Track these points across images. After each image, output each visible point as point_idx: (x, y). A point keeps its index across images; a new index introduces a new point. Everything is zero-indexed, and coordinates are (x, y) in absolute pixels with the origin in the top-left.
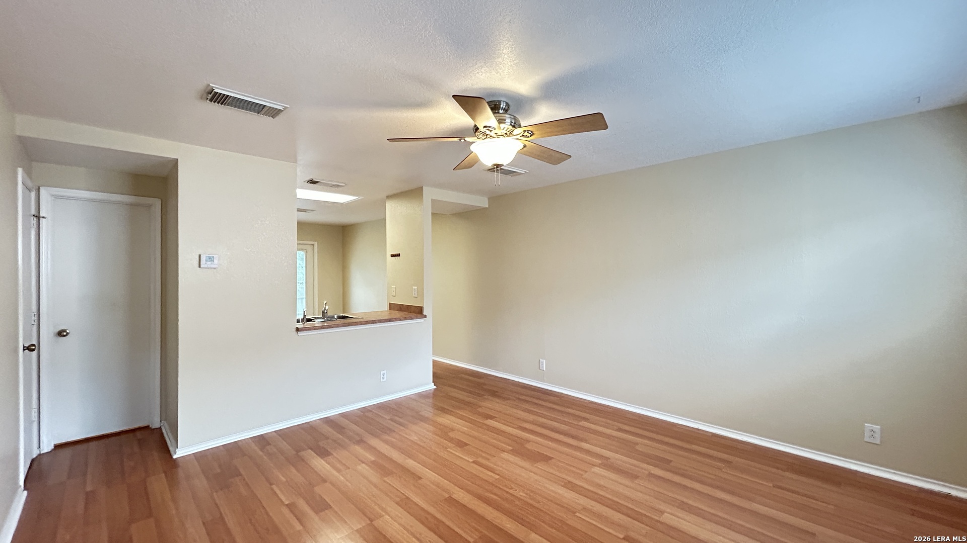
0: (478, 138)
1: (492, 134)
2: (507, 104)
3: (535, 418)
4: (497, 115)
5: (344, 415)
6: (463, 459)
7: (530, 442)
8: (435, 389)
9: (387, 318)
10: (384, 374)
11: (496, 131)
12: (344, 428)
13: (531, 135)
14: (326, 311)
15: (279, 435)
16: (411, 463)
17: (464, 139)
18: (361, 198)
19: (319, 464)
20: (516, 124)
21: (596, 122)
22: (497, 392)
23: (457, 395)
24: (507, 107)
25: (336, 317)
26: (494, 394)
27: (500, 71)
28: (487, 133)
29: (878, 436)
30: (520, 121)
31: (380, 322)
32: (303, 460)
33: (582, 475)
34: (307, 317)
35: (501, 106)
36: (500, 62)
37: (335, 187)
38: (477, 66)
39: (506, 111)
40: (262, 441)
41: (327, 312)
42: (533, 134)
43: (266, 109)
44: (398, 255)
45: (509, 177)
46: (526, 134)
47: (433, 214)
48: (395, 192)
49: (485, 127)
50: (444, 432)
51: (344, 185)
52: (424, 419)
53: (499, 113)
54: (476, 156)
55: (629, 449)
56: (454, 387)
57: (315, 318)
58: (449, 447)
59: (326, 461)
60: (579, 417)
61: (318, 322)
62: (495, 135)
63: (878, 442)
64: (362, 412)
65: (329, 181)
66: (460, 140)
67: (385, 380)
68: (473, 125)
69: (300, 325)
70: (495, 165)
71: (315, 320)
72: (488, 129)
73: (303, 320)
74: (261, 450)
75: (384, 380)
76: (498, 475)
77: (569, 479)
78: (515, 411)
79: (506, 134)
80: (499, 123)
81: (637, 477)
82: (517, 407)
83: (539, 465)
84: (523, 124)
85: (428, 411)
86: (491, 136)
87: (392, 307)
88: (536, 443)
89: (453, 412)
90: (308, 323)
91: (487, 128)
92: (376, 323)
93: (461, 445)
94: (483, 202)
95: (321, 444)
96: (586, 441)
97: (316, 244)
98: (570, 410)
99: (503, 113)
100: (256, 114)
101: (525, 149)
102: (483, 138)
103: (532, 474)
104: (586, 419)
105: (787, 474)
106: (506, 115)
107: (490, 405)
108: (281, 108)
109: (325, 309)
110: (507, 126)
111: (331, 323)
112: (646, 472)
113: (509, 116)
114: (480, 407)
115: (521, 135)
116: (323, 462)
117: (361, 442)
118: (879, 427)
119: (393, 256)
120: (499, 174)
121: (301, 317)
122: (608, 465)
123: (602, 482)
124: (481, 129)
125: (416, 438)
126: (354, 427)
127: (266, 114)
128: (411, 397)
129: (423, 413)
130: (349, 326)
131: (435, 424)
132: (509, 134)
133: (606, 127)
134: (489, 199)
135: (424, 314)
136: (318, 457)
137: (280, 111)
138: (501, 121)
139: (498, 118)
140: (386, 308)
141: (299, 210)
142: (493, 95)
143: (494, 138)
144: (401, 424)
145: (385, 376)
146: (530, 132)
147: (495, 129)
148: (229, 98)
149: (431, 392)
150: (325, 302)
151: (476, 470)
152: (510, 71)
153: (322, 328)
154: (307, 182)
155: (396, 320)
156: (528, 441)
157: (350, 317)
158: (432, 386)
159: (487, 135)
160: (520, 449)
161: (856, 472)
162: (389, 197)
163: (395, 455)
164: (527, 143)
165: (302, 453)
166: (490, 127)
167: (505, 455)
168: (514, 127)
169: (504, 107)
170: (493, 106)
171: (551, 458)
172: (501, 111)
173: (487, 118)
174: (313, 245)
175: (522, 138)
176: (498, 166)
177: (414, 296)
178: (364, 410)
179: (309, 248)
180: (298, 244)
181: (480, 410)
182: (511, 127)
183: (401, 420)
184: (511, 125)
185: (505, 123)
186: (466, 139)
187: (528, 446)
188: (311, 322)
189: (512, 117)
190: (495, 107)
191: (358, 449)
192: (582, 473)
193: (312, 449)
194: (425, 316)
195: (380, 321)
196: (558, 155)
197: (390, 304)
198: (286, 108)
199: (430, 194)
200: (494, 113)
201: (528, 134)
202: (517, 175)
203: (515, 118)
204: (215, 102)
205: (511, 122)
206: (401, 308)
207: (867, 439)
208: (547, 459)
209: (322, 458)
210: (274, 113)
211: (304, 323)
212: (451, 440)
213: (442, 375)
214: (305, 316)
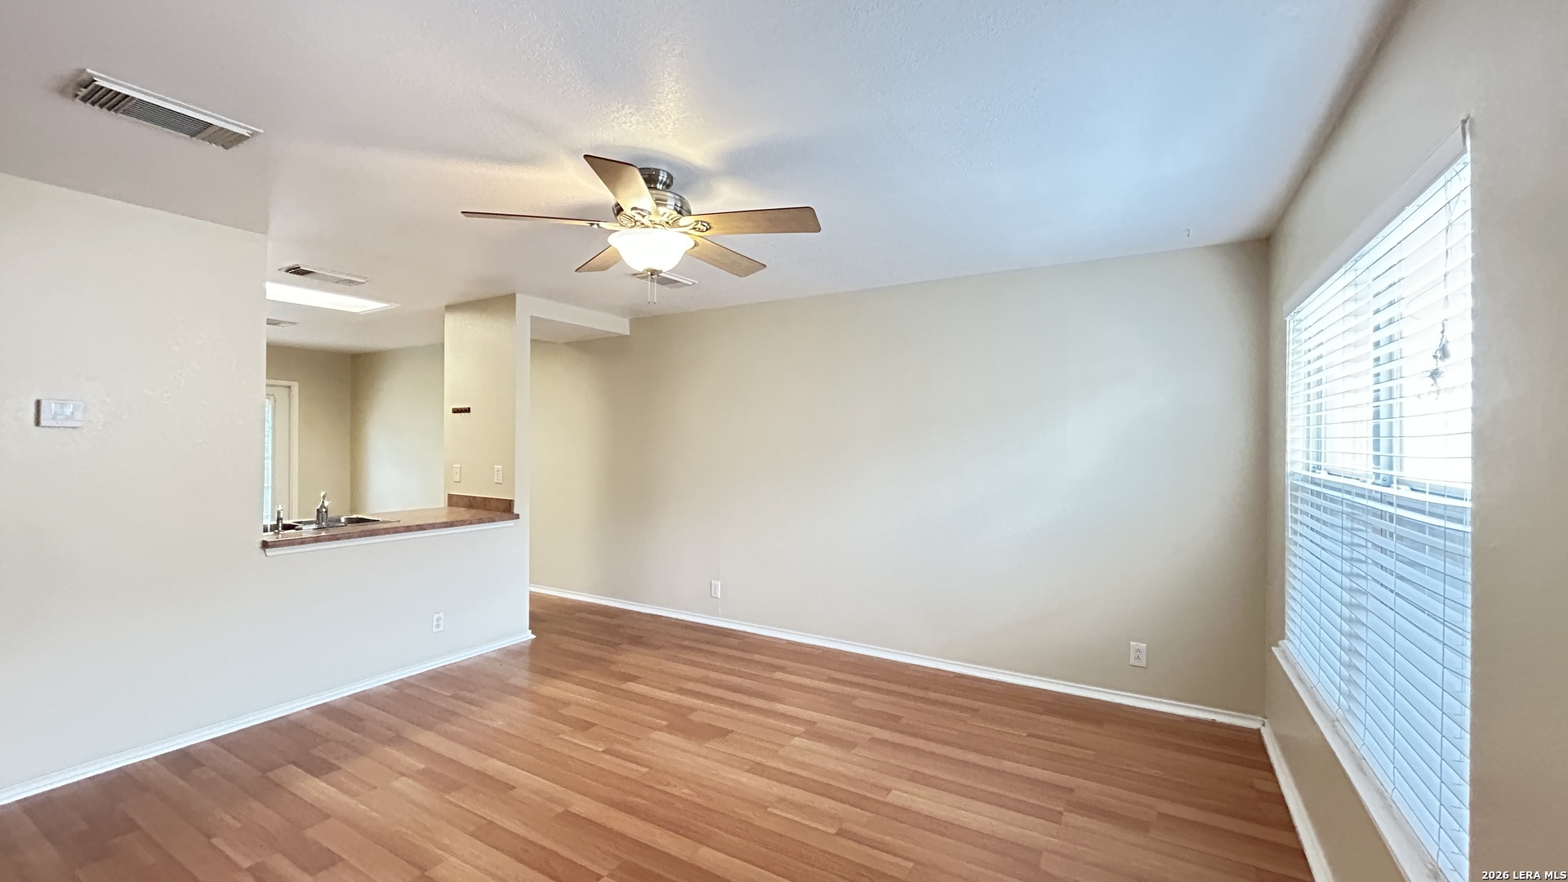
0: (621, 225)
1: (646, 221)
2: (670, 176)
3: (704, 672)
4: (654, 192)
5: (362, 697)
6: (585, 748)
7: (696, 710)
8: (534, 641)
9: (445, 520)
10: (440, 618)
11: (651, 218)
12: (361, 720)
13: (707, 230)
14: (324, 510)
15: (223, 746)
16: (494, 766)
17: (598, 225)
18: (394, 306)
19: (314, 789)
20: (682, 210)
21: (803, 219)
22: (642, 637)
23: (574, 648)
24: (668, 181)
25: (343, 520)
26: (637, 641)
27: (662, 125)
28: (636, 219)
29: (1143, 656)
30: (691, 204)
31: (434, 528)
32: (278, 785)
33: (777, 751)
34: (284, 522)
35: (660, 178)
36: (661, 111)
37: (347, 284)
38: (623, 112)
39: (667, 186)
40: (184, 761)
41: (326, 512)
42: (710, 227)
43: (210, 131)
44: (468, 410)
45: (665, 288)
46: (699, 226)
47: (533, 341)
48: (462, 299)
49: (633, 209)
50: (553, 709)
51: (363, 281)
52: (517, 691)
53: (655, 188)
54: (617, 252)
55: (844, 706)
56: (566, 634)
57: (300, 523)
58: (564, 733)
59: (326, 781)
60: (772, 665)
61: (308, 531)
62: (649, 224)
63: (1144, 665)
64: (395, 688)
65: (332, 271)
66: (592, 224)
67: (441, 629)
68: (614, 203)
69: (269, 537)
70: (648, 271)
71: (300, 526)
72: (639, 214)
73: (274, 528)
74: (182, 777)
75: (439, 629)
76: (646, 766)
77: (758, 759)
78: (674, 665)
79: (667, 223)
80: (658, 204)
81: (854, 745)
82: (673, 659)
83: (712, 744)
84: (694, 210)
85: (521, 677)
86: (642, 224)
87: (453, 501)
88: (705, 711)
89: (567, 675)
90: (286, 532)
91: (639, 211)
92: (425, 529)
93: (585, 726)
94: (622, 327)
95: (316, 752)
96: (780, 701)
97: (295, 386)
98: (757, 657)
99: (662, 190)
100: (188, 136)
101: (696, 248)
102: (629, 225)
103: (702, 759)
104: (782, 669)
105: (1045, 718)
106: (668, 194)
107: (633, 658)
108: (244, 132)
109: (322, 506)
110: (668, 211)
111: (333, 532)
112: (869, 737)
113: (672, 195)
114: (614, 663)
115: (692, 227)
116: (323, 784)
117: (398, 740)
118: (1145, 645)
119: (456, 411)
120: (655, 284)
121: (270, 522)
122: (814, 732)
123: (807, 760)
124: (627, 210)
125: (500, 723)
126: (381, 715)
127: (211, 140)
128: (490, 655)
129: (513, 681)
130: (371, 535)
131: (533, 696)
132: (672, 224)
133: (818, 229)
134: (631, 321)
135: (516, 511)
136: (309, 776)
137: (241, 138)
138: (660, 202)
139: (655, 196)
140: (443, 502)
141: (270, 322)
142: (647, 159)
143: (647, 227)
144: (471, 702)
145: (441, 622)
146: (706, 225)
147: (650, 213)
148: (128, 102)
149: (527, 645)
150: (322, 494)
151: (610, 763)
152: (676, 126)
153: (317, 540)
154: (287, 271)
155: (463, 523)
156: (692, 710)
157: (375, 521)
158: (530, 636)
159: (636, 222)
160: (681, 723)
161: (1120, 705)
162: (450, 308)
163: (465, 756)
164: (699, 240)
165: (276, 775)
166: (642, 210)
167: (658, 735)
168: (680, 213)
169: (665, 179)
170: (647, 176)
171: (728, 732)
172: (659, 186)
173: (636, 194)
174: (290, 387)
175: (693, 232)
176: (653, 272)
177: (496, 481)
178: (401, 686)
179: (281, 394)
180: (267, 385)
181: (612, 667)
182: (675, 213)
183: (473, 696)
184: (675, 209)
185: (666, 205)
186: (601, 224)
187: (694, 717)
188: (294, 531)
189: (678, 197)
190: (651, 178)
191: (394, 753)
192: (776, 747)
193: (295, 763)
194: (517, 516)
195: (433, 526)
196: (746, 263)
197: (450, 497)
198: (254, 134)
199: (527, 306)
200: (649, 188)
201: (702, 227)
202: (681, 286)
203: (682, 199)
204: (93, 104)
205: (676, 205)
206: (471, 503)
207: (1132, 661)
208: (722, 733)
209: (318, 777)
210: (229, 140)
211: (278, 533)
212: (565, 720)
213: (544, 615)
214: (279, 519)
